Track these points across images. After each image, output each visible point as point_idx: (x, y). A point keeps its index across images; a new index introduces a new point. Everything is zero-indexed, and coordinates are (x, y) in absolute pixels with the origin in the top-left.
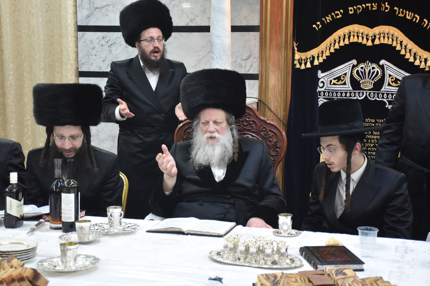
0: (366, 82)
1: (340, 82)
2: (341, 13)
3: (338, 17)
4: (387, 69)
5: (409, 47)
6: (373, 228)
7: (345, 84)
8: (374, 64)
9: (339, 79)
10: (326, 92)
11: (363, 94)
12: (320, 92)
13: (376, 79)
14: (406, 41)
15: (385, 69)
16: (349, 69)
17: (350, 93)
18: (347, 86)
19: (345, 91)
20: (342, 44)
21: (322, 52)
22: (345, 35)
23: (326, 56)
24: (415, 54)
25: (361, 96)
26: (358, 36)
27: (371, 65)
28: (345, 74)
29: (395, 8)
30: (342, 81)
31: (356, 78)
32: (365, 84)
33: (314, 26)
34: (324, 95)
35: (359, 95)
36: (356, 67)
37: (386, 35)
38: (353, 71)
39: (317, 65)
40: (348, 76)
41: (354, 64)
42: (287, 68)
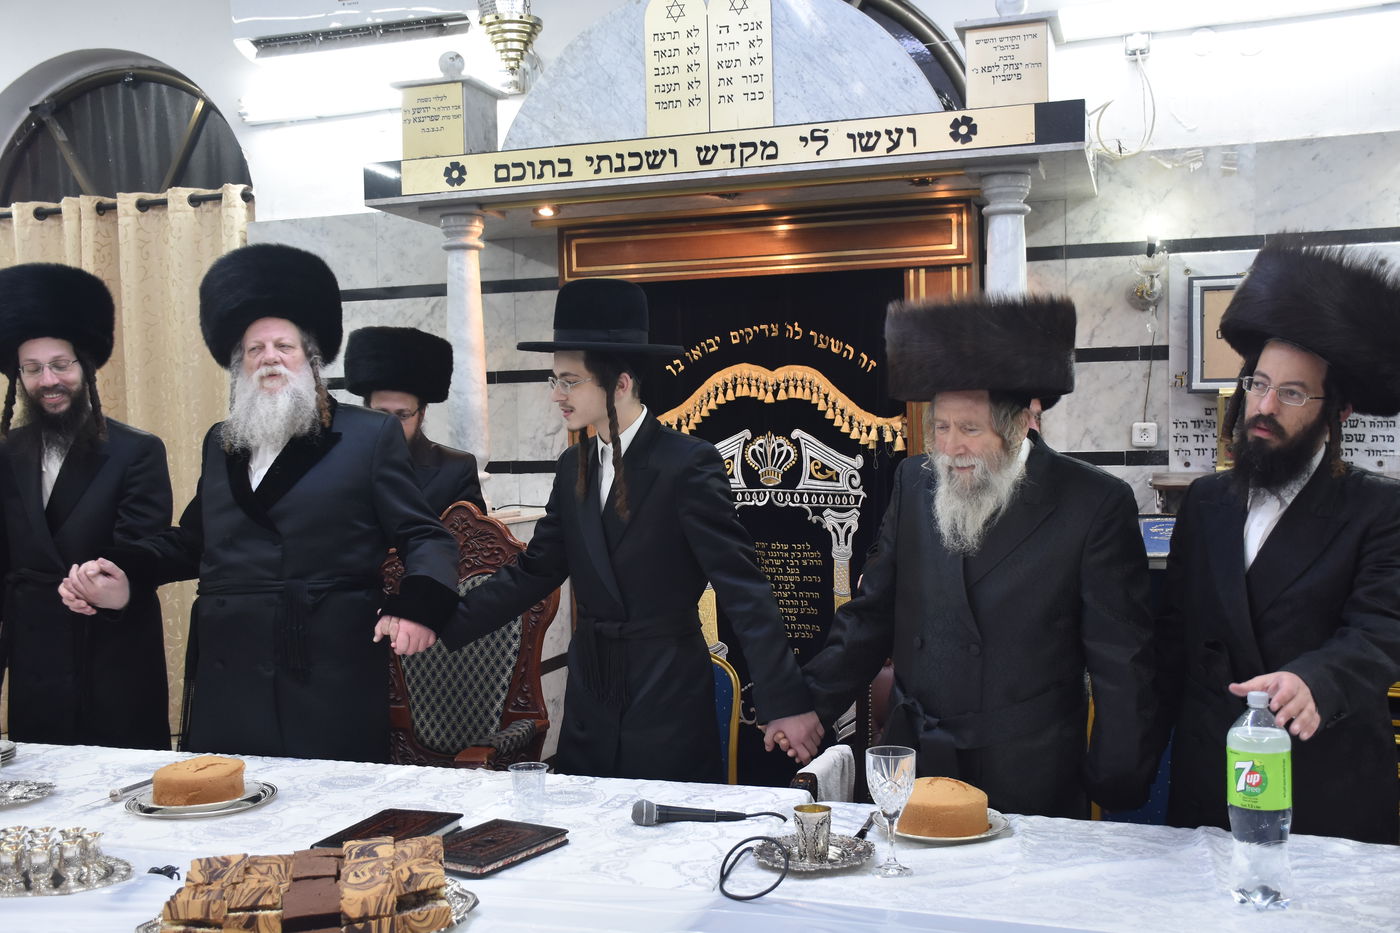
2: (716, 342)
3: (711, 350)
4: (806, 447)
5: (840, 405)
11: (765, 495)
14: (835, 394)
15: (803, 446)
16: (739, 447)
17: (743, 494)
20: (721, 400)
21: (688, 415)
22: (726, 384)
24: (851, 418)
25: (761, 500)
26: (750, 385)
28: (732, 458)
29: (812, 333)
33: (668, 367)
35: (758, 498)
36: (750, 444)
37: (799, 382)
40: (738, 460)
41: (746, 438)
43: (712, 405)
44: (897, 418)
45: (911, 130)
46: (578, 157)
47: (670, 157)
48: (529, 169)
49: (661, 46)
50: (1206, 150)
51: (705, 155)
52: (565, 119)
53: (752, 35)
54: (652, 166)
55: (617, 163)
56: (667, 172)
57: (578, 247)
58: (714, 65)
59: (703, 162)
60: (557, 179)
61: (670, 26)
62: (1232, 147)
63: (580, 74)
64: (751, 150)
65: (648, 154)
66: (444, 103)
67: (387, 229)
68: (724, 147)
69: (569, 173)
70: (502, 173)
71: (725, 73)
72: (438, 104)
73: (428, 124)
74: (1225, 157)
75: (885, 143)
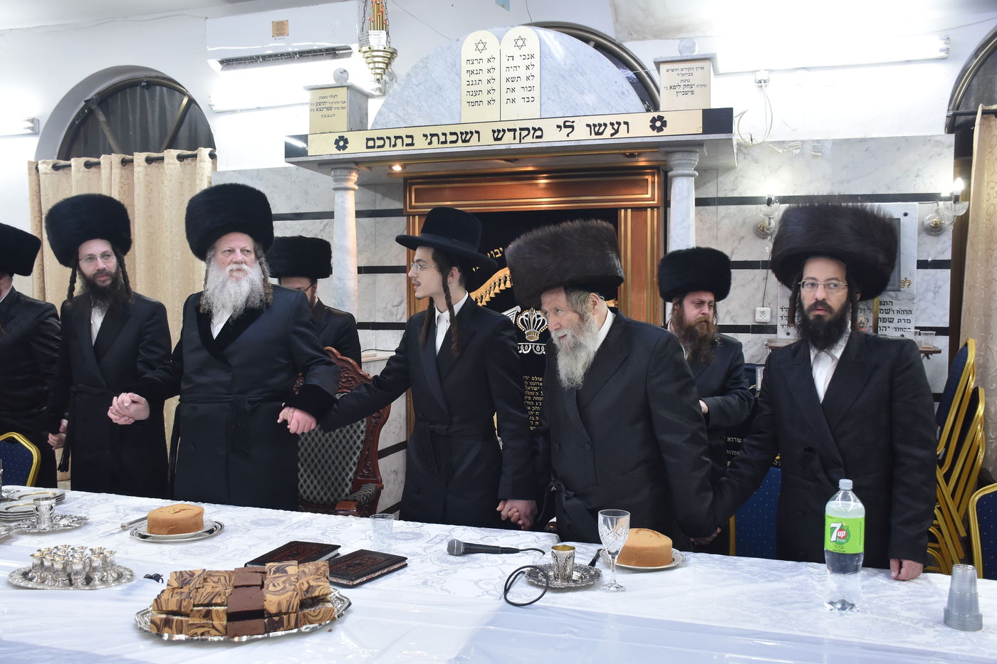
2: (500, 251)
3: (497, 256)
11: (529, 347)
25: (526, 350)
35: (524, 348)
41: (518, 311)
44: (612, 301)
45: (626, 123)
46: (418, 134)
47: (475, 136)
48: (387, 141)
49: (471, 67)
50: (803, 142)
51: (498, 135)
52: (410, 111)
53: (528, 62)
54: (464, 141)
55: (442, 139)
56: (474, 145)
57: (415, 189)
58: (504, 80)
59: (496, 139)
60: (405, 148)
61: (477, 55)
62: (818, 141)
63: (421, 84)
64: (526, 132)
65: (462, 133)
66: (335, 100)
67: (298, 177)
68: (509, 130)
69: (412, 144)
70: (371, 143)
71: (510, 85)
72: (333, 100)
73: (325, 112)
74: (814, 147)
75: (609, 130)
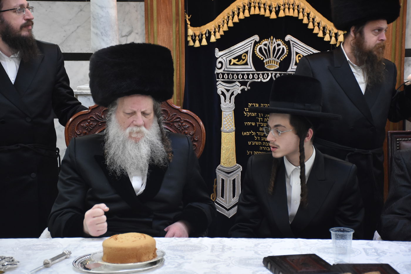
0: (271, 62)
1: (241, 62)
4: (293, 46)
5: (317, 20)
6: (347, 229)
7: (246, 64)
8: (279, 40)
9: (239, 58)
10: (224, 74)
12: (218, 74)
13: (282, 58)
14: (314, 13)
15: (292, 45)
16: (251, 46)
17: (253, 74)
18: (249, 67)
19: (247, 72)
20: (242, 16)
21: (219, 26)
22: (244, 6)
23: (224, 32)
24: (324, 28)
25: (265, 78)
26: (259, 8)
27: (276, 41)
28: (247, 52)
30: (243, 60)
31: (259, 56)
32: (270, 64)
34: (223, 78)
35: (263, 77)
36: (259, 44)
37: (291, 6)
38: (255, 49)
39: (214, 42)
40: (250, 54)
41: (256, 41)
42: (179, 45)
43: (236, 20)
